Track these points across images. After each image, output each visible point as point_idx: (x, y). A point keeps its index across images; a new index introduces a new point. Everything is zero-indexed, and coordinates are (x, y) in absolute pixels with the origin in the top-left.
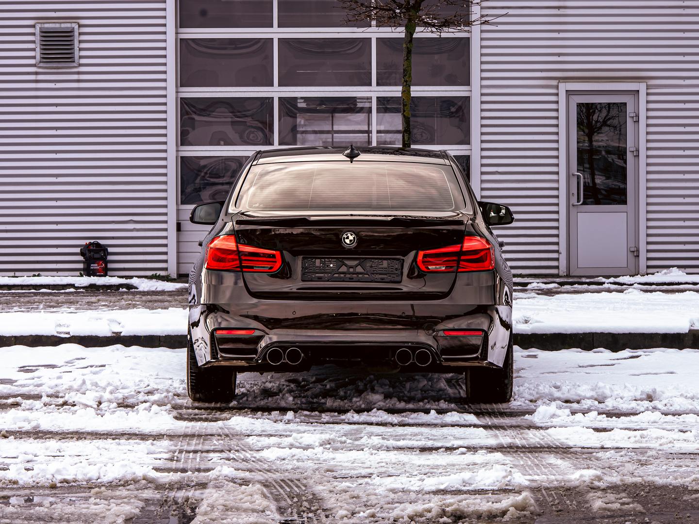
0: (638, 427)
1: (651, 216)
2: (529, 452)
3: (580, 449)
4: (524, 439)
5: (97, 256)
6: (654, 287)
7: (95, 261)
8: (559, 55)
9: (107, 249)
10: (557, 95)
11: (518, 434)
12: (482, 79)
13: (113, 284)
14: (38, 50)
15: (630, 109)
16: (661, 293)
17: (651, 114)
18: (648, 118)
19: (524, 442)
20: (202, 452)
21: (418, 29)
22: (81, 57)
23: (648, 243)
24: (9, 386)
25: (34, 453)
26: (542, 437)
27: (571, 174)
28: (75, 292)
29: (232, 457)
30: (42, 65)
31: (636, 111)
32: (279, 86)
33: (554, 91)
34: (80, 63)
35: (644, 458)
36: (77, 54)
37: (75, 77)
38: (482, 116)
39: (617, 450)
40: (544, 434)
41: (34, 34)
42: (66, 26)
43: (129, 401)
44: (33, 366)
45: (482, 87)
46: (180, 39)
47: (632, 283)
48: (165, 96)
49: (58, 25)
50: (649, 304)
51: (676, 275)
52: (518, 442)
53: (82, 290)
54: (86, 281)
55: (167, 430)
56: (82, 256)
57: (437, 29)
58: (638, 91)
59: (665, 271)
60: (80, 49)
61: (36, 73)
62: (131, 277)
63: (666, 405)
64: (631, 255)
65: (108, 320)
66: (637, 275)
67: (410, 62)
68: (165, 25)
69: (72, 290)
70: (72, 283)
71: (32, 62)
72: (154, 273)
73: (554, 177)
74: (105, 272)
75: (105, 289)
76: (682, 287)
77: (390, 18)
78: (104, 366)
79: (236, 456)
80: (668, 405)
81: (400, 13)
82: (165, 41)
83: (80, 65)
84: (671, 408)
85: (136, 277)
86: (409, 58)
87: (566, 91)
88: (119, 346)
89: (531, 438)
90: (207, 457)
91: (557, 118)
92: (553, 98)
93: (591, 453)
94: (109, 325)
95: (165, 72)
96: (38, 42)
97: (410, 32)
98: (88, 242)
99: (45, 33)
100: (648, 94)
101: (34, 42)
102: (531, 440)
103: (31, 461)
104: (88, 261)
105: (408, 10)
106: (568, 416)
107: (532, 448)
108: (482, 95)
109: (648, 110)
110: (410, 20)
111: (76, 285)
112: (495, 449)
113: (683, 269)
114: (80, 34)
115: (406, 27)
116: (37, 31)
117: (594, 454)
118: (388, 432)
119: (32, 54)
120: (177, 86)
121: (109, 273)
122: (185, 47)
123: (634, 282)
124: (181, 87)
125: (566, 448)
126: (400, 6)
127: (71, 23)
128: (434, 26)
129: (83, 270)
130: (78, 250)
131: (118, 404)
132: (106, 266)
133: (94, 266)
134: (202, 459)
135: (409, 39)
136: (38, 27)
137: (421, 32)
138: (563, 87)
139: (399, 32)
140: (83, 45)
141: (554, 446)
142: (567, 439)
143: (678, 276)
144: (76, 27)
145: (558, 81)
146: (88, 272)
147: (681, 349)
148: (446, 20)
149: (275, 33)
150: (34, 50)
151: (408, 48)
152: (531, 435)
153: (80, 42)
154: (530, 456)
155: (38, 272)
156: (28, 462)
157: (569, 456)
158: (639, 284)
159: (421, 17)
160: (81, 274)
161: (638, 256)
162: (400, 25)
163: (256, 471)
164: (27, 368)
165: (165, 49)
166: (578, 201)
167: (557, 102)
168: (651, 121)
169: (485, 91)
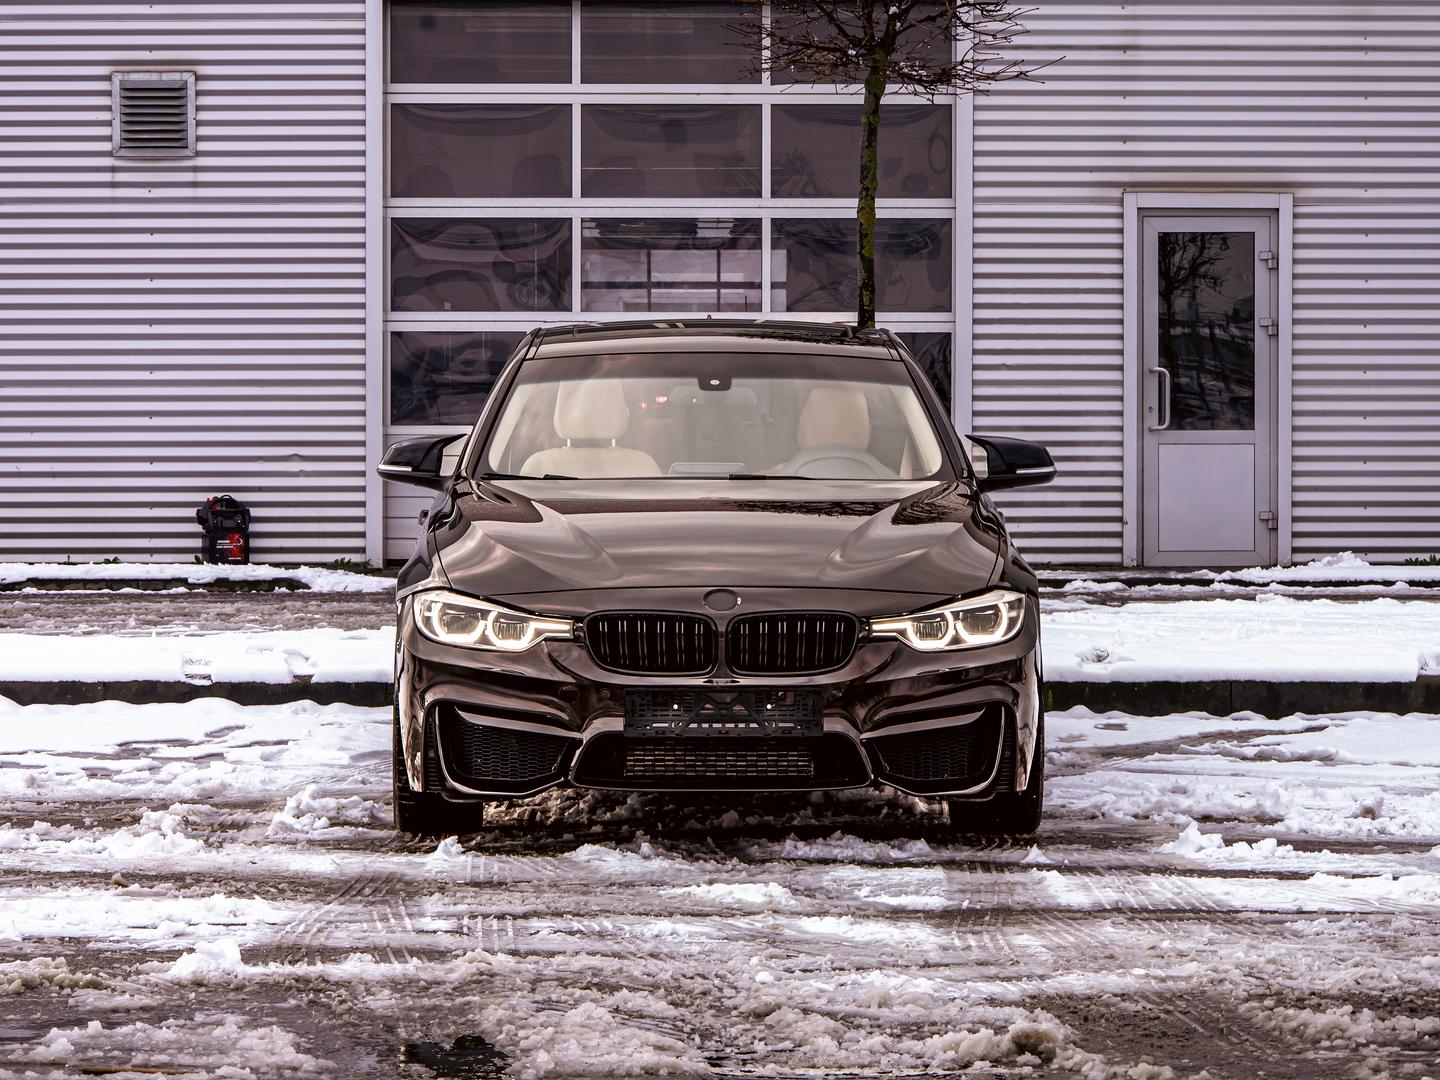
0: (1360, 871)
1: (1301, 451)
2: (1158, 920)
3: (1257, 914)
4: (1143, 893)
5: (229, 523)
6: (1308, 589)
7: (226, 533)
8: (1125, 139)
9: (248, 511)
10: (1121, 216)
11: (1128, 883)
12: (976, 184)
13: (261, 578)
14: (117, 123)
15: (1261, 246)
16: (1328, 601)
17: (1302, 254)
18: (1295, 261)
19: (1145, 901)
20: (515, 917)
21: (890, 88)
22: (199, 139)
23: (1295, 504)
24: (106, 782)
25: (187, 919)
26: (1177, 890)
27: (1146, 369)
28: (187, 593)
29: (576, 929)
30: (123, 152)
31: (1273, 249)
32: (582, 197)
33: (1115, 209)
34: (199, 149)
35: (1388, 933)
36: (192, 131)
37: (188, 177)
38: (976, 256)
39: (1331, 917)
40: (1180, 884)
41: (108, 93)
42: (171, 77)
43: (348, 813)
44: (145, 742)
45: (975, 200)
46: (392, 104)
47: (1266, 580)
48: (362, 215)
49: (155, 77)
50: (1311, 623)
51: (1350, 567)
52: (1133, 900)
53: (201, 590)
54: (208, 572)
55: (437, 873)
56: (200, 523)
57: (925, 88)
58: (1278, 210)
59: (1328, 558)
60: (199, 123)
61: (113, 169)
62: (296, 566)
63: (1404, 826)
64: (1261, 528)
65: (285, 652)
66: (1275, 565)
67: (874, 152)
68: (362, 78)
69: (182, 590)
70: (183, 576)
71: (106, 146)
72: (338, 557)
73: (1114, 375)
74: (244, 556)
75: (246, 589)
76: (1362, 589)
77: (835, 65)
78: (285, 742)
79: (584, 926)
80: (1409, 825)
81: (856, 56)
82: (363, 108)
83: (198, 154)
84: (1415, 831)
85: (306, 564)
86: (873, 144)
87: (1139, 209)
88: (307, 703)
89: (1156, 892)
90: (526, 928)
91: (1120, 261)
92: (1114, 223)
93: (1281, 922)
94: (286, 661)
95: (362, 169)
96: (116, 108)
97: (874, 92)
98: (211, 496)
99: (131, 92)
100: (1296, 216)
101: (108, 108)
102: (1157, 896)
103: (182, 935)
104: (212, 534)
105: (871, 50)
106: (1219, 847)
107: (1161, 911)
108: (976, 215)
109: (1295, 246)
110: (875, 70)
111: (190, 581)
112: (1090, 913)
113: (1362, 555)
114: (198, 93)
115: (868, 84)
116: (116, 87)
117: (1288, 924)
118: (872, 878)
119: (104, 131)
120: (385, 197)
121: (253, 557)
122: (403, 120)
123: (1269, 580)
124: (392, 196)
125: (1228, 912)
126: (856, 43)
127: (182, 72)
128: (920, 82)
129: (203, 550)
130: (192, 512)
131: (330, 819)
132: (247, 542)
133: (224, 544)
134: (517, 932)
135: (873, 107)
136: (117, 78)
137: (896, 95)
138: (1133, 202)
139: (852, 94)
140: (204, 116)
141: (1204, 908)
142: (1227, 894)
143: (1353, 567)
144: (191, 79)
145: (1121, 190)
146: (212, 555)
147: (1402, 713)
148: (944, 70)
149: (576, 94)
150: (109, 123)
151: (870, 124)
152: (1155, 887)
153: (198, 108)
154: (1162, 927)
155: (114, 555)
156: (177, 936)
157: (1240, 928)
158: (1281, 583)
159: (897, 63)
160: (197, 558)
161: (1276, 529)
162: (855, 80)
163: (629, 956)
164: (134, 746)
165: (362, 123)
166: (1161, 421)
167: (1121, 231)
168: (1302, 269)
169: (982, 208)
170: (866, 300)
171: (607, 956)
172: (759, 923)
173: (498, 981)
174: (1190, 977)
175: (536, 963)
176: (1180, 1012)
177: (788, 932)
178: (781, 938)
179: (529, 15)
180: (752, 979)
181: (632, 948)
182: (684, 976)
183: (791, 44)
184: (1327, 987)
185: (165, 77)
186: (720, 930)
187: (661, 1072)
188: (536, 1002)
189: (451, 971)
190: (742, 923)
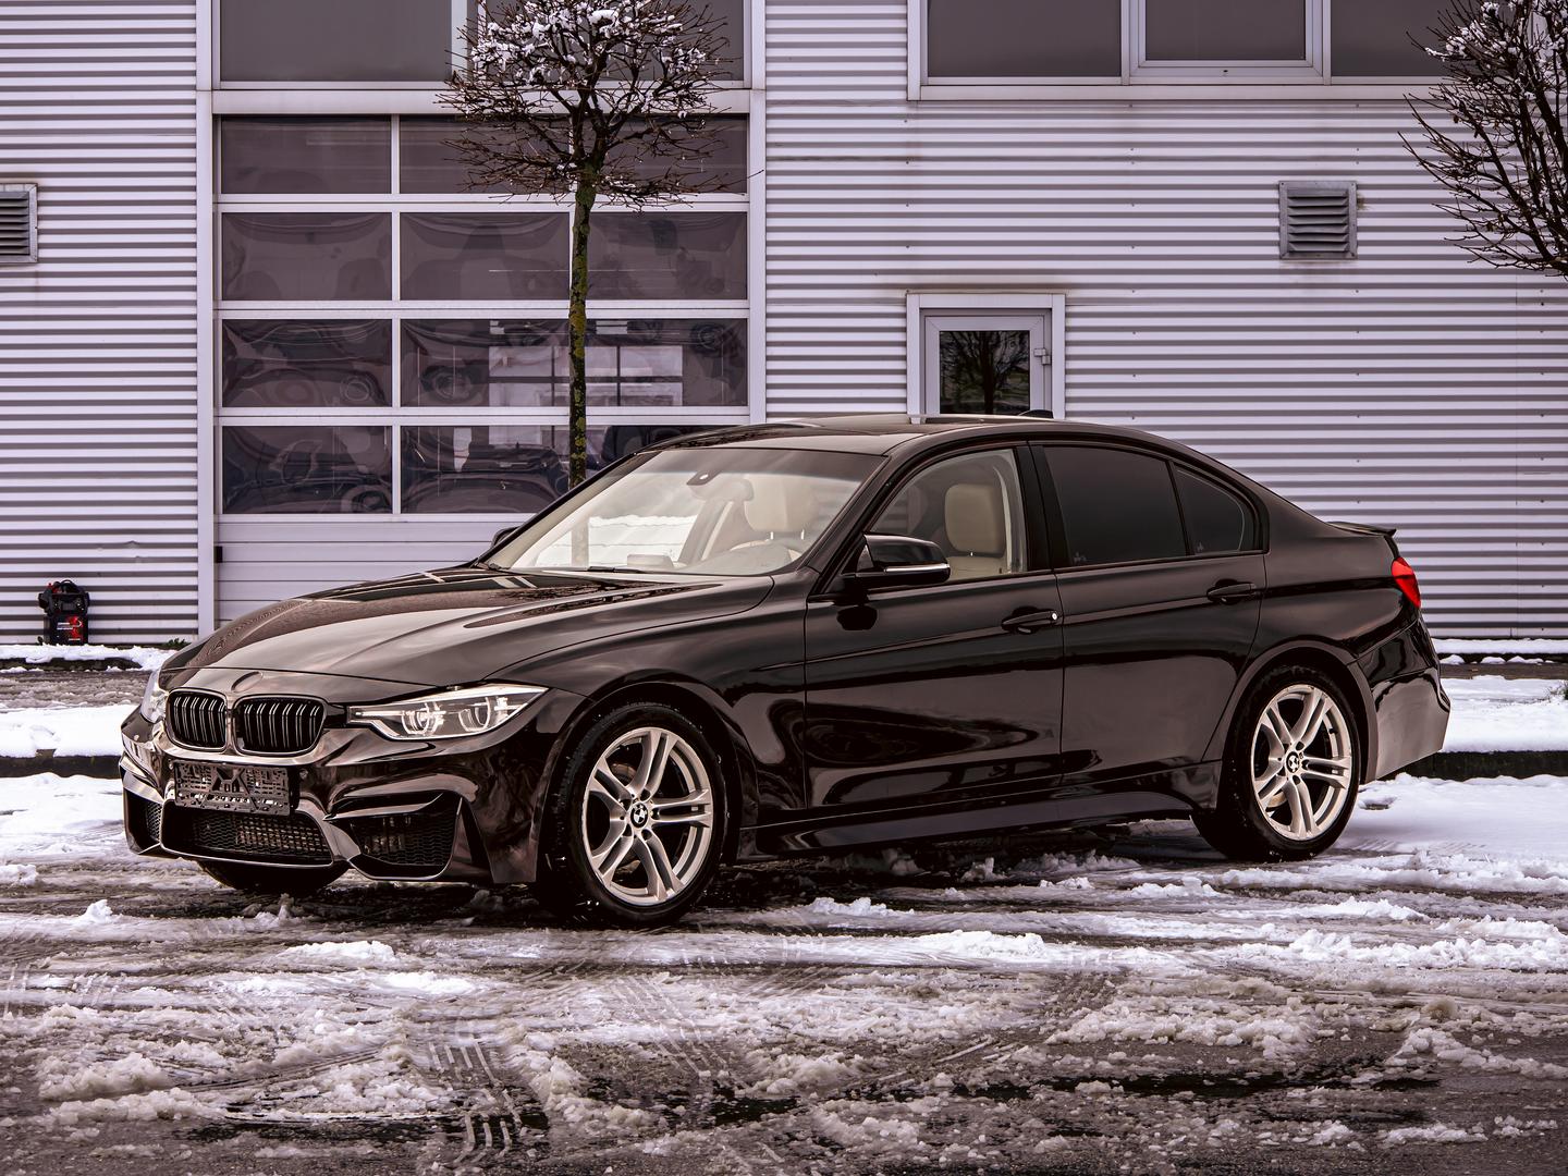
5: (68, 607)
7: (66, 615)
8: (908, 244)
9: (88, 595)
10: (904, 316)
12: (768, 287)
13: (95, 658)
15: (1035, 344)
17: (1074, 351)
18: (1068, 358)
22: (40, 246)
28: (23, 673)
31: (1047, 346)
32: (401, 299)
33: (898, 309)
34: (40, 256)
36: (33, 240)
37: (31, 282)
38: (769, 354)
42: (13, 189)
45: (768, 301)
46: (223, 214)
48: (194, 317)
53: (37, 669)
54: (46, 652)
56: (42, 606)
57: (634, 198)
58: (1051, 309)
60: (40, 232)
62: (129, 646)
65: (31, 728)
68: (194, 189)
69: (20, 669)
70: (21, 656)
72: (173, 637)
74: (83, 637)
75: (80, 668)
78: (10, 813)
81: (564, 171)
82: (193, 217)
83: (40, 260)
85: (137, 645)
87: (921, 309)
88: (49, 776)
91: (904, 358)
92: (898, 323)
94: (32, 738)
95: (194, 274)
97: (585, 202)
98: (52, 581)
100: (1068, 315)
104: (53, 617)
105: (580, 165)
108: (768, 316)
109: (1068, 344)
110: (584, 183)
111: (28, 661)
114: (40, 204)
115: (579, 193)
120: (215, 299)
121: (92, 638)
122: (233, 228)
124: (223, 300)
127: (24, 184)
128: (628, 193)
129: (44, 632)
130: (34, 596)
132: (85, 624)
133: (64, 626)
135: (584, 215)
138: (916, 302)
140: (45, 225)
144: (33, 191)
145: (905, 291)
146: (53, 636)
148: (651, 183)
149: (396, 203)
153: (40, 218)
159: (603, 177)
160: (39, 639)
162: (568, 191)
163: (213, 1011)
165: (194, 231)
167: (904, 330)
168: (1074, 365)
169: (774, 309)
170: (577, 398)
171: (193, 1010)
172: (349, 979)
173: (73, 1034)
174: (718, 1026)
175: (121, 1017)
176: (692, 1059)
177: (373, 987)
178: (364, 992)
179: (351, 129)
180: (312, 1031)
181: (219, 1002)
182: (252, 1029)
183: (507, 160)
184: (840, 1035)
185: (8, 188)
186: (311, 985)
187: (175, 1117)
188: (102, 1053)
189: (35, 1024)
190: (334, 979)
